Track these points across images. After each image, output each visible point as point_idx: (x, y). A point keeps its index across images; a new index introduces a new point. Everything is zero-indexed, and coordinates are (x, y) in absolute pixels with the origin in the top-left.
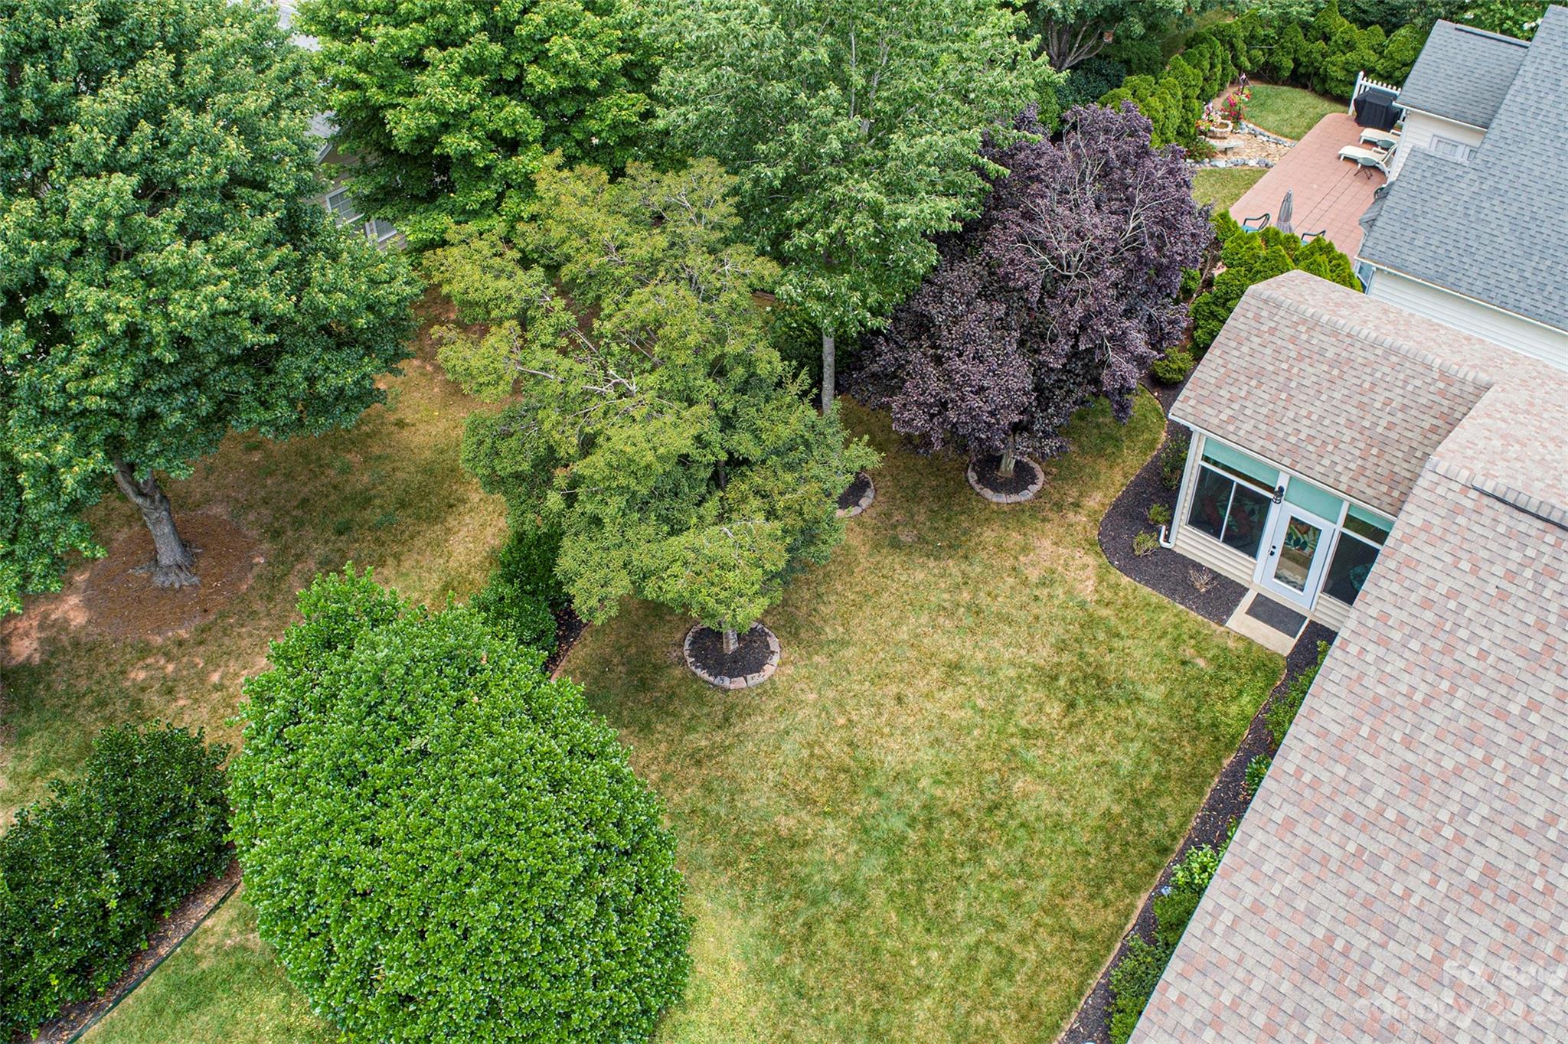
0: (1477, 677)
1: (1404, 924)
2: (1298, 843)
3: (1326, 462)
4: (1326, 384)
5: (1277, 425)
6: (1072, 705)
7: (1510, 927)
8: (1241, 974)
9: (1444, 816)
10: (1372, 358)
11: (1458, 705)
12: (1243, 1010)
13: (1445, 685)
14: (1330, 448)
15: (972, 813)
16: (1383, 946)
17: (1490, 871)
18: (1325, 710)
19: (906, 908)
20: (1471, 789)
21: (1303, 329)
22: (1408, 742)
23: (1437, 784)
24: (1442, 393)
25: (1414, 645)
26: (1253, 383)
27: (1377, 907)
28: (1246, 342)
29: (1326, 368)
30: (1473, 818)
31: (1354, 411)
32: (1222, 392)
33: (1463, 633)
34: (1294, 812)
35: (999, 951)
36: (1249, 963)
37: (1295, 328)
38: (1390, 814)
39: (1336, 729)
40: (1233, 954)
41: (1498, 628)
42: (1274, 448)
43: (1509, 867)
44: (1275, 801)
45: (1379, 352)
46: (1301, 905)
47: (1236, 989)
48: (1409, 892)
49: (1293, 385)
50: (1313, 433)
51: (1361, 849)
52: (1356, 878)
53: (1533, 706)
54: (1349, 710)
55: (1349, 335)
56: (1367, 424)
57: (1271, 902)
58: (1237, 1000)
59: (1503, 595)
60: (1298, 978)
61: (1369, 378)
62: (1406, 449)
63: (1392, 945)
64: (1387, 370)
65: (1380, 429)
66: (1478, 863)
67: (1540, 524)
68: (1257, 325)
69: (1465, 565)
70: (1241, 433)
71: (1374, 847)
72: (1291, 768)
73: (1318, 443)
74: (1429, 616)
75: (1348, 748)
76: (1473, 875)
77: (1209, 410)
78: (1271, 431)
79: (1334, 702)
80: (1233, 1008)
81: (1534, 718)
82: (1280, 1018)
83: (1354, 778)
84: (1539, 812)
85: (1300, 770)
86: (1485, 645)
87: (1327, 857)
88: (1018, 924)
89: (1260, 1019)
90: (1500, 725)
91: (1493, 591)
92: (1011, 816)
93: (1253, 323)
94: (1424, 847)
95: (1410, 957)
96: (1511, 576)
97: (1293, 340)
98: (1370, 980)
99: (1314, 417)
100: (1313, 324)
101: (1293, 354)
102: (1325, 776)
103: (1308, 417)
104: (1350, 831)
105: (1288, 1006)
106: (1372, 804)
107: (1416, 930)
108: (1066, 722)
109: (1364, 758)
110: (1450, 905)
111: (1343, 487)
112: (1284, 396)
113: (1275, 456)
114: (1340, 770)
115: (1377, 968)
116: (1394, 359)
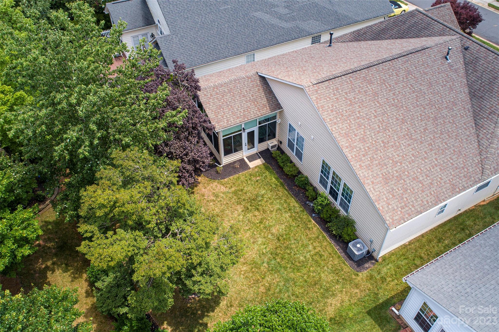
0: (350, 115)
1: (385, 161)
2: (365, 167)
3: (252, 113)
4: (233, 98)
5: (236, 114)
6: (258, 209)
7: (392, 146)
8: (382, 194)
9: (371, 141)
10: (234, 85)
11: (353, 122)
12: (388, 198)
13: (349, 121)
14: (249, 110)
15: (278, 244)
16: (387, 167)
17: (383, 142)
18: (343, 143)
19: (298, 270)
20: (368, 133)
21: (216, 90)
22: (356, 135)
23: (365, 137)
24: (252, 81)
25: (339, 120)
26: (222, 110)
27: (381, 163)
28: (210, 102)
29: (229, 94)
30: (373, 137)
31: (244, 98)
32: (219, 117)
33: (341, 111)
34: (359, 163)
35: (315, 255)
36: (381, 191)
37: (214, 91)
38: (367, 149)
39: (347, 145)
40: (378, 193)
41: (343, 105)
42: (241, 119)
43: (383, 138)
44: (355, 165)
45: (233, 82)
46: (375, 175)
47: (384, 196)
48: (380, 156)
49: (228, 103)
50: (243, 109)
51: (370, 158)
52: (375, 162)
53: (359, 112)
54: (345, 140)
55: (225, 84)
56: (248, 99)
57: (372, 180)
58: (386, 198)
59: (337, 99)
60: (386, 185)
61: (238, 90)
62: (259, 98)
63: (388, 166)
64: (239, 85)
65: (252, 98)
66: (381, 142)
67: (327, 82)
68: (207, 97)
69: (328, 99)
70: (233, 122)
71: (371, 156)
72: (351, 158)
73: (246, 111)
74: (334, 113)
75: (352, 145)
76: (382, 145)
77: (221, 123)
78: (237, 116)
79: (342, 141)
80: (387, 199)
81: (361, 114)
82: (392, 193)
83: (358, 149)
84: (377, 127)
85: (352, 156)
86: (345, 109)
87: (369, 164)
88: (311, 247)
89: (391, 196)
90: (360, 120)
91: (335, 100)
92: (282, 236)
93: (205, 97)
94: (374, 148)
95: (391, 165)
96: (334, 94)
97: (217, 94)
98: (392, 174)
99: (240, 106)
100: (216, 87)
101: (221, 97)
102: (355, 153)
103: (239, 107)
104: (366, 157)
105: (391, 190)
106: (363, 150)
107: (387, 160)
108: (261, 212)
109: (355, 144)
110: (385, 152)
111: (260, 115)
112: (230, 107)
113: (244, 120)
114: (355, 150)
115: (390, 171)
116: (237, 82)
